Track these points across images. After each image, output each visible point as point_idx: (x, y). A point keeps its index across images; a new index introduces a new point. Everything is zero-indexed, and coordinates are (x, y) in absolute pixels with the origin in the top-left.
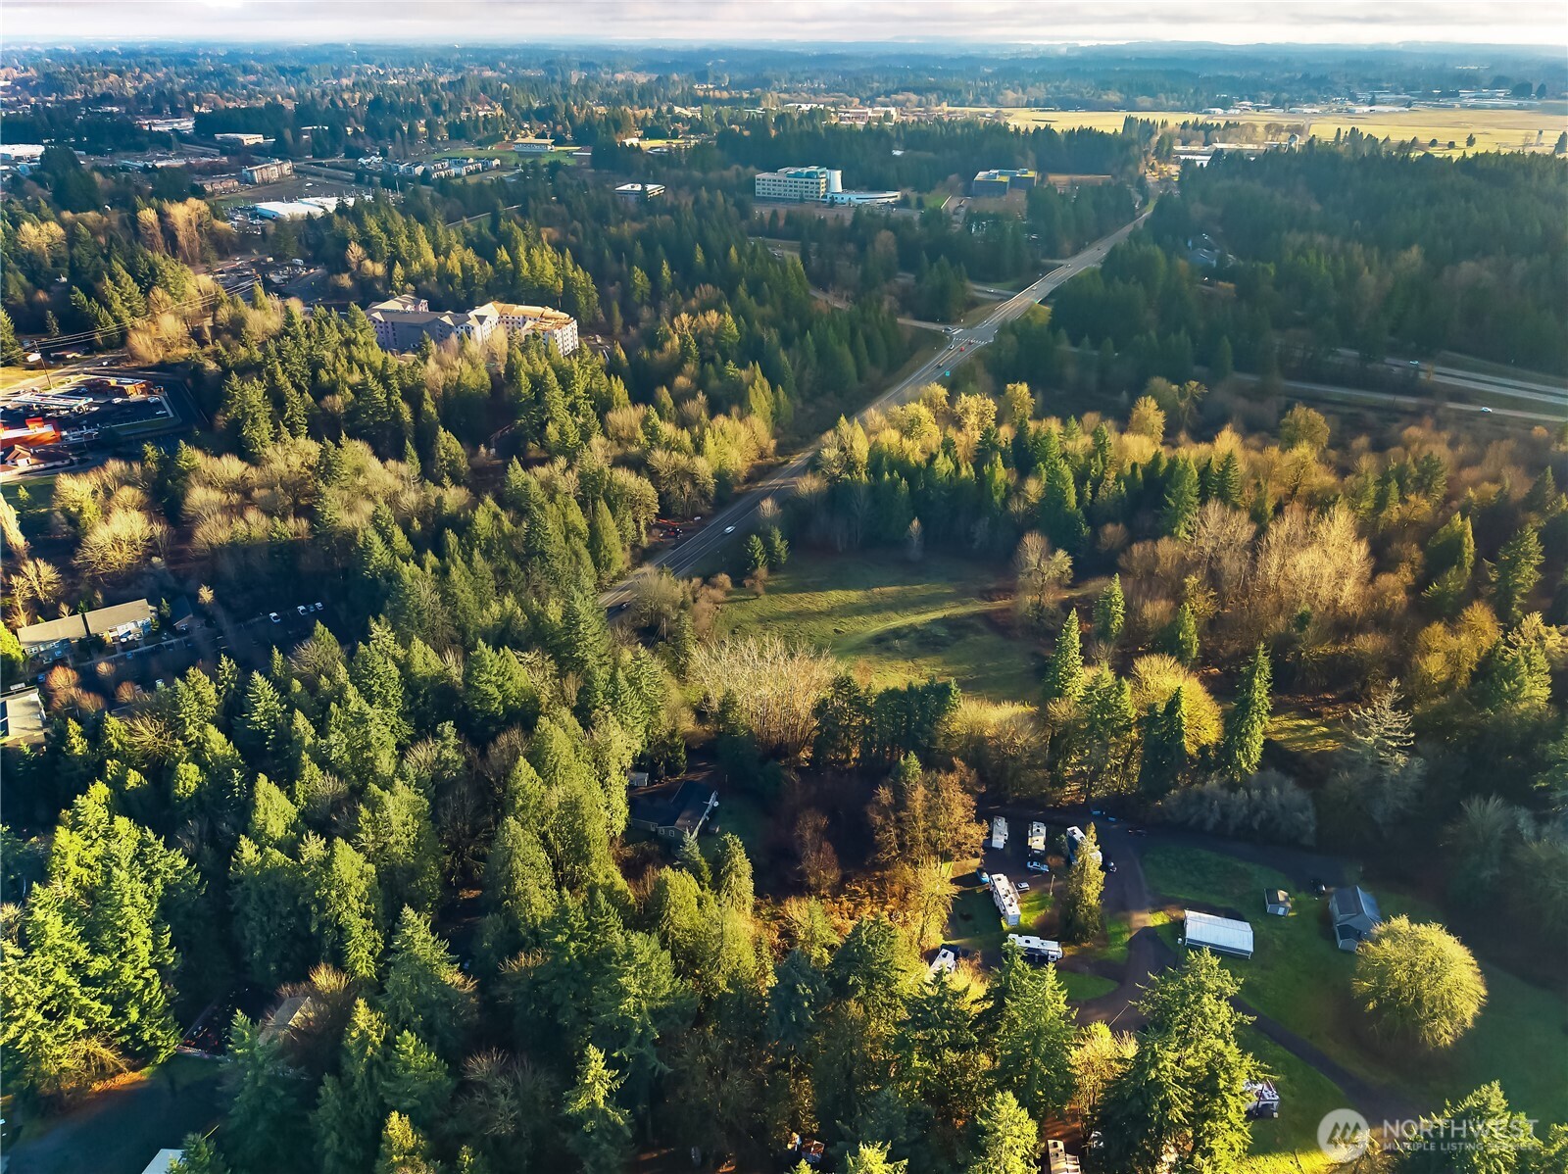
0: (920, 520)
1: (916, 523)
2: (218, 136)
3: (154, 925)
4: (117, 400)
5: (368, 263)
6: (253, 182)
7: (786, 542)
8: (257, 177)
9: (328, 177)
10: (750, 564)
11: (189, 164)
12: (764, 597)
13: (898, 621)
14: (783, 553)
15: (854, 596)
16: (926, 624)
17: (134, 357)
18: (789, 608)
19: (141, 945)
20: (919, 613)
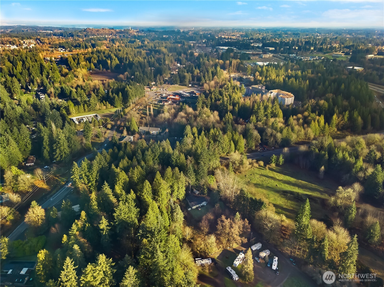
0: (325, 167)
1: (323, 168)
2: (265, 48)
3: (98, 172)
4: (194, 95)
5: (259, 77)
6: (262, 58)
7: (283, 160)
8: (263, 57)
9: (279, 58)
10: (270, 162)
11: (253, 53)
12: (268, 170)
13: (296, 190)
14: (281, 162)
15: (292, 180)
16: (302, 194)
17: (204, 88)
18: (272, 175)
19: (95, 174)
20: (305, 191)
